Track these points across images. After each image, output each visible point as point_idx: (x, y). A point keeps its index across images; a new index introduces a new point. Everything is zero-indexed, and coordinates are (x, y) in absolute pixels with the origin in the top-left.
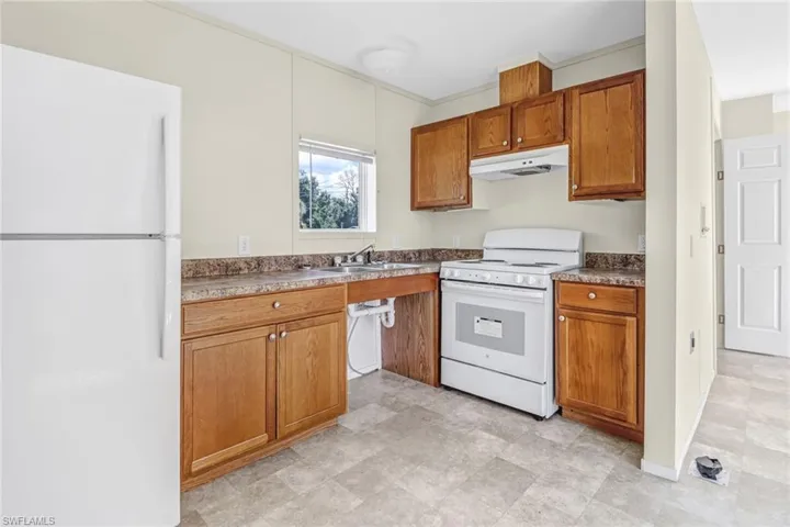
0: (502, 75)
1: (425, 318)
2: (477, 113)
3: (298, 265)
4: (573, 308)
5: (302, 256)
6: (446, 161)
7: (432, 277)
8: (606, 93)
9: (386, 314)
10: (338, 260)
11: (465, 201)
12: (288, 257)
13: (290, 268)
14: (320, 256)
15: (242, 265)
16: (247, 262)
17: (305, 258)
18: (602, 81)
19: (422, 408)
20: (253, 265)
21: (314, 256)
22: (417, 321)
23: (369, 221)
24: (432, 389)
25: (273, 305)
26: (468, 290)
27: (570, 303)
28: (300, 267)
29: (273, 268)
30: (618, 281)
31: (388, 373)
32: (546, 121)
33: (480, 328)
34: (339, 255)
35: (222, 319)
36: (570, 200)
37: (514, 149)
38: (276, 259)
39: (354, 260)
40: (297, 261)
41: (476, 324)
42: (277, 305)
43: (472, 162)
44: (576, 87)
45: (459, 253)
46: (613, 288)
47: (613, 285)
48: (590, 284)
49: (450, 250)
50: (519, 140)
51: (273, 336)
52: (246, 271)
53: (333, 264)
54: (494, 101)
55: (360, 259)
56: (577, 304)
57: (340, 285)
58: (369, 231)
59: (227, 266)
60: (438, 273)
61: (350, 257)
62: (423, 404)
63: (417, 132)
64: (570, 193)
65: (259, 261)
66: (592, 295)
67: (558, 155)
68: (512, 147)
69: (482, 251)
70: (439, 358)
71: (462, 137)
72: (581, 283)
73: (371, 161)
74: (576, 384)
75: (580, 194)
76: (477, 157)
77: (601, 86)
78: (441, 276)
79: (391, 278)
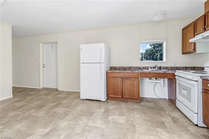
10: (149, 68)
29: (133, 69)
33: (183, 91)
42: (122, 75)
45: (201, 69)
51: (121, 80)
55: (156, 68)
59: (124, 68)
61: (153, 68)
63: (183, 30)
70: (176, 99)
73: (164, 42)
76: (196, 35)
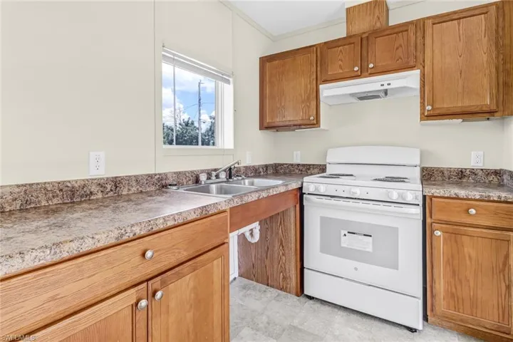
0: (348, 10)
1: (286, 231)
2: (325, 43)
3: (162, 185)
4: (447, 223)
5: (166, 174)
6: (296, 85)
7: (295, 192)
8: (459, 24)
9: (251, 230)
10: (203, 178)
11: (315, 122)
12: (150, 176)
13: (153, 188)
14: (184, 173)
15: (94, 188)
16: (101, 185)
17: (169, 176)
18: (455, 13)
19: (295, 328)
20: (109, 187)
21: (178, 174)
22: (278, 233)
23: (226, 139)
24: (293, 299)
25: (144, 255)
26: (333, 205)
27: (444, 218)
28: (165, 186)
29: (134, 189)
30: (499, 197)
31: (246, 281)
32: (397, 49)
33: (347, 242)
34: (202, 171)
35: (53, 299)
36: (422, 119)
37: (363, 74)
38: (137, 179)
39: (217, 176)
40: (160, 180)
41: (343, 238)
42: (149, 254)
43: (321, 87)
44: (429, 18)
45: (301, 168)
46: (496, 204)
47: (494, 201)
48: (468, 199)
49: (292, 165)
50: (371, 66)
51: (143, 303)
52: (100, 196)
53: (197, 181)
54: (340, 32)
55: (223, 176)
56: (454, 219)
57: (224, 211)
58: (226, 147)
59: (73, 191)
60: (301, 189)
61: (214, 174)
62: (296, 322)
63: (265, 61)
64: (422, 114)
65: (117, 182)
66: (473, 211)
67: (410, 79)
68: (364, 72)
69: (325, 165)
70: (302, 268)
71: (311, 64)
72: (458, 198)
73: (228, 82)
74: (452, 296)
75: (432, 114)
76: (325, 81)
77: (456, 17)
78: (303, 192)
79: (268, 197)
